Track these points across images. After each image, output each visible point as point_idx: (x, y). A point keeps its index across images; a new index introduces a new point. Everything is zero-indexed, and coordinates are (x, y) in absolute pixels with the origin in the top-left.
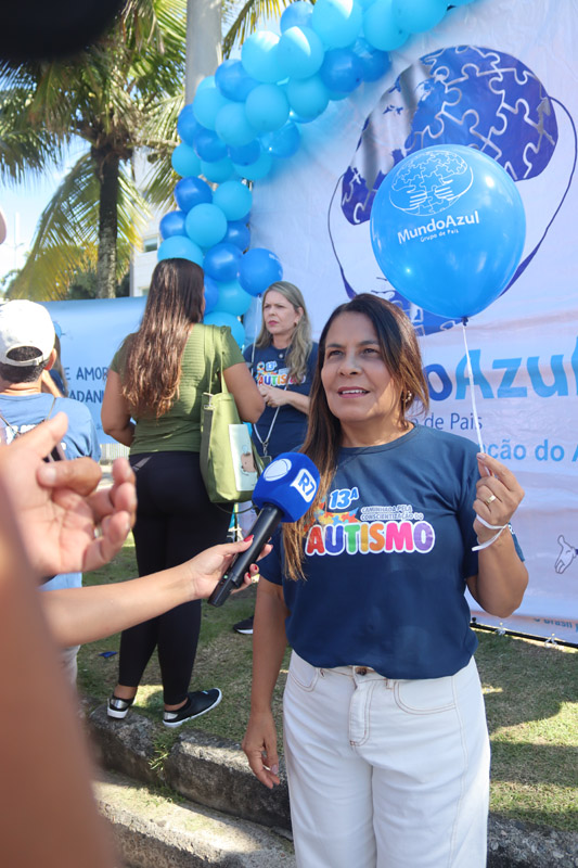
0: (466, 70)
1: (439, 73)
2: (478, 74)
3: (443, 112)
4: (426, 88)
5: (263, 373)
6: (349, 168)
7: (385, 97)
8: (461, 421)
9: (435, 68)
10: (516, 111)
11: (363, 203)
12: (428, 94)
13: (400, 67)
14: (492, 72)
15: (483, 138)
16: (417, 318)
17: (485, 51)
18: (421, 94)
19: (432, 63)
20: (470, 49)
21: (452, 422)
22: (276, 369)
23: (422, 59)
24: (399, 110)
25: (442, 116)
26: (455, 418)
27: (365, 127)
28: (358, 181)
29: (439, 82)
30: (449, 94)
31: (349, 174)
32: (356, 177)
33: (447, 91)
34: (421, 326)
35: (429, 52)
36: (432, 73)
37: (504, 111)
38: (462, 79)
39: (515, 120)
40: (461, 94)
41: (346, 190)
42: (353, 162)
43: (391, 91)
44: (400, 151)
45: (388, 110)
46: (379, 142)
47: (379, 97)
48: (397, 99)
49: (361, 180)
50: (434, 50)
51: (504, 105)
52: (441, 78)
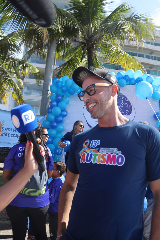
10: (125, 104)
14: (121, 97)
37: (122, 103)
39: (125, 106)
51: (123, 102)
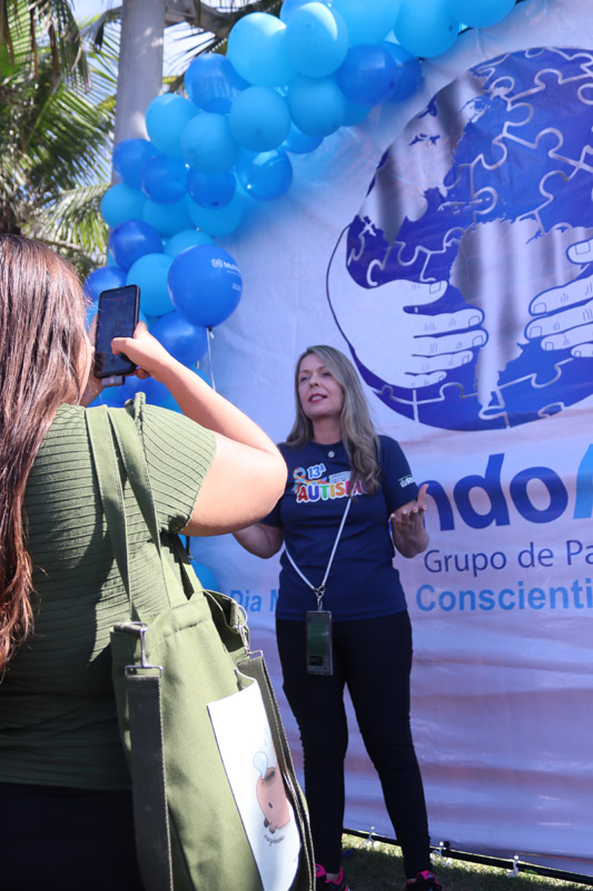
0: (541, 78)
1: (498, 85)
2: (560, 81)
3: (505, 134)
4: (478, 106)
5: (305, 482)
6: (357, 218)
7: (412, 125)
8: (585, 552)
9: (491, 80)
11: (381, 261)
12: (481, 113)
13: (436, 84)
14: (584, 76)
15: (572, 162)
16: (494, 401)
17: (571, 51)
18: (470, 114)
19: (488, 74)
20: (547, 51)
21: (569, 555)
22: (325, 475)
23: (473, 70)
24: (433, 140)
25: (504, 140)
26: (574, 548)
27: (382, 164)
28: (372, 232)
29: (498, 97)
30: (512, 111)
31: (357, 225)
32: (368, 227)
33: (509, 108)
34: (504, 414)
35: (484, 60)
36: (487, 87)
38: (534, 91)
40: (532, 109)
41: (353, 244)
42: (362, 209)
43: (422, 116)
44: (437, 189)
45: (417, 140)
46: (404, 180)
47: (404, 125)
48: (431, 125)
49: (375, 230)
50: (491, 57)
52: (502, 92)
